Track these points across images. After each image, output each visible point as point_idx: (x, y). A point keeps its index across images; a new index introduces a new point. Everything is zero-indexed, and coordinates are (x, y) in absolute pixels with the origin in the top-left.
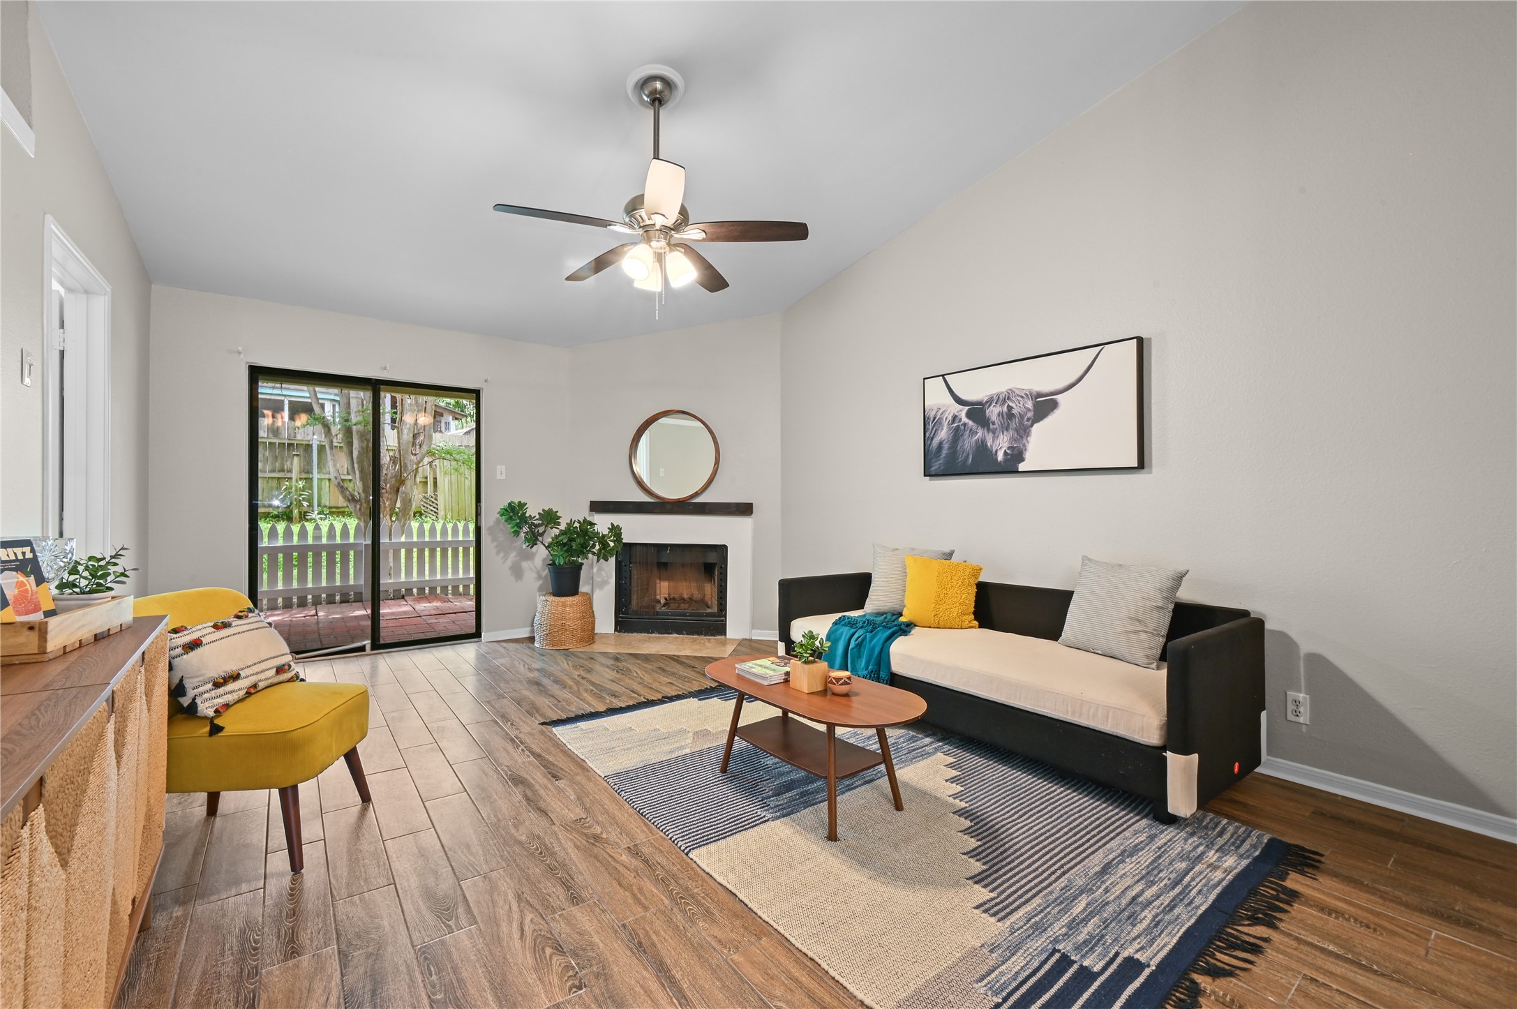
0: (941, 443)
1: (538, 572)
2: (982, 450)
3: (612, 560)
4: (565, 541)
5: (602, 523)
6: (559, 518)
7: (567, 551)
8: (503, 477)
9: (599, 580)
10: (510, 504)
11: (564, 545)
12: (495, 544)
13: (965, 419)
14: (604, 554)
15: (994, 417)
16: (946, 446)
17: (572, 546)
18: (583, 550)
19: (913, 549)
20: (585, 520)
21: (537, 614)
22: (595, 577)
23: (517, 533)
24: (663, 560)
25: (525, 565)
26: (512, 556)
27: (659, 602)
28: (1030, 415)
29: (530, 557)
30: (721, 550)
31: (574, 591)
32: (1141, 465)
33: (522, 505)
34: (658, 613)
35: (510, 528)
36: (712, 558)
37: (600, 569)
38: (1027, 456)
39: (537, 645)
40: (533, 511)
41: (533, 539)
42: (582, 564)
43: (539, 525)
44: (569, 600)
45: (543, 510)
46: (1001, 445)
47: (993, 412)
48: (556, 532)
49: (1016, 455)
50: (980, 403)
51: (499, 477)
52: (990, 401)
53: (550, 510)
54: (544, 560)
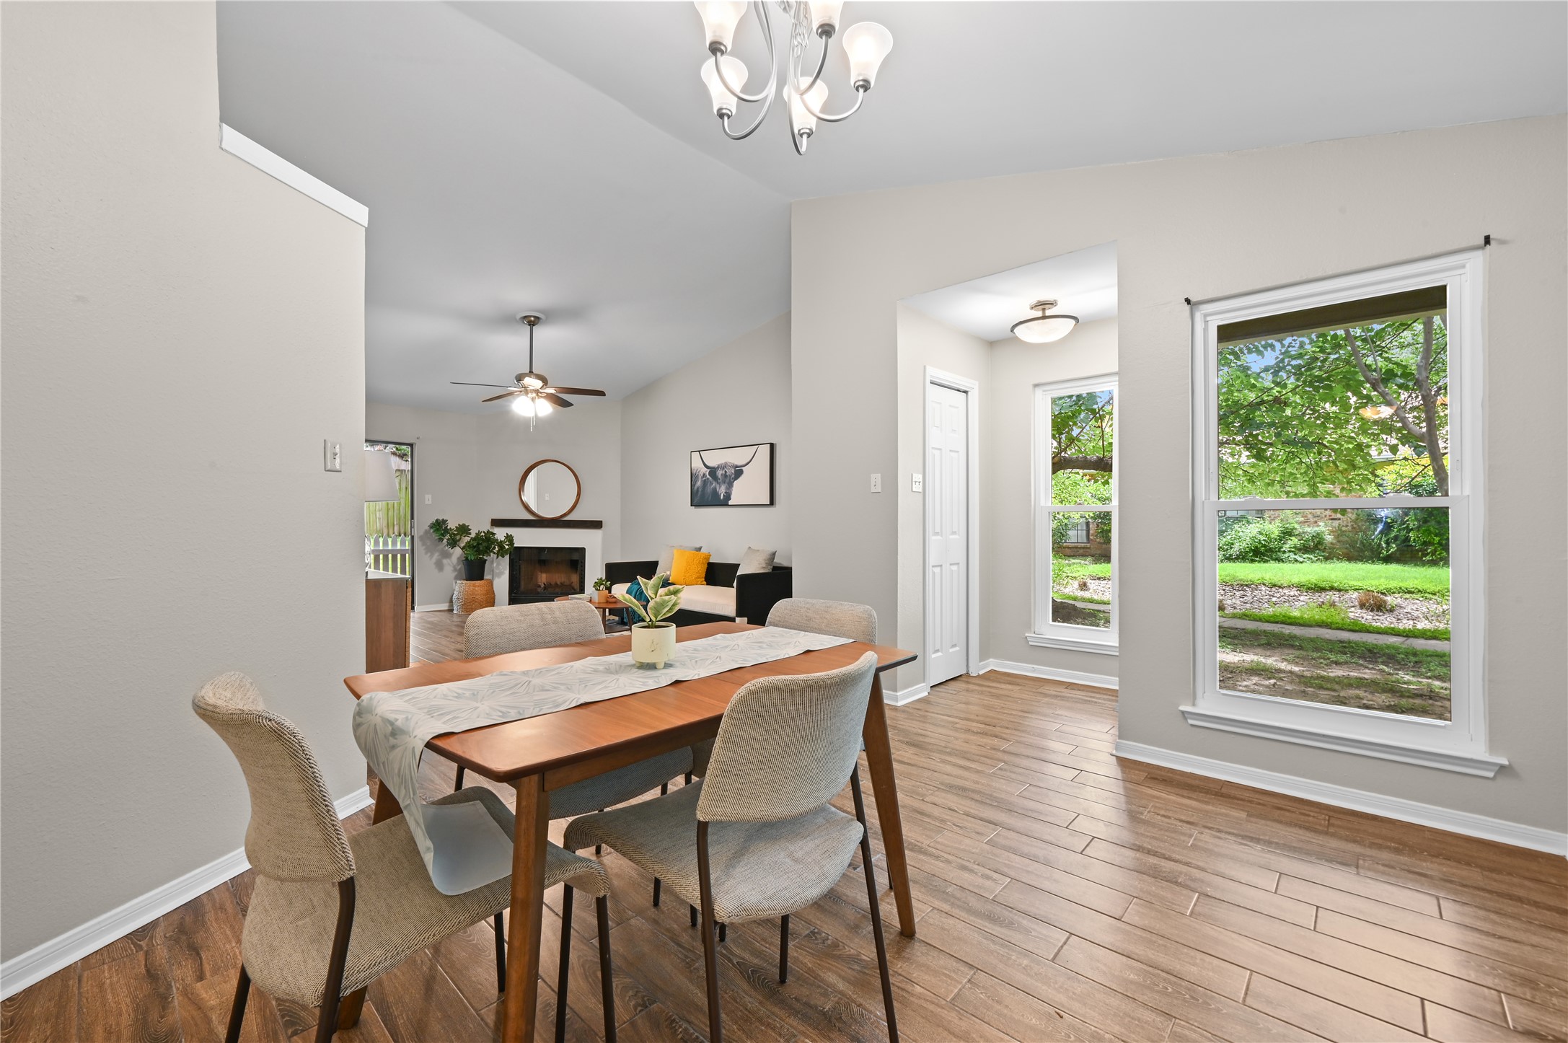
0: (698, 488)
1: (454, 567)
2: (715, 493)
3: (507, 557)
4: (475, 545)
5: (500, 534)
6: (470, 530)
7: (476, 551)
8: (430, 503)
9: (498, 571)
10: (437, 520)
11: (474, 547)
12: (424, 547)
13: (708, 476)
14: (502, 552)
15: (720, 476)
16: (700, 490)
17: (479, 548)
18: (488, 550)
19: (681, 546)
20: (488, 531)
21: (455, 592)
22: (495, 570)
23: (441, 540)
24: (543, 558)
25: (445, 561)
26: (436, 556)
27: (540, 586)
28: (733, 476)
29: (448, 556)
30: (581, 551)
31: (481, 578)
32: (772, 503)
33: (444, 521)
34: (538, 593)
35: (436, 536)
36: (575, 557)
37: (498, 564)
38: (732, 497)
39: (455, 612)
40: (452, 525)
41: (453, 543)
42: (486, 560)
43: (457, 534)
44: (478, 583)
45: (459, 525)
46: (722, 490)
47: (720, 473)
48: (467, 539)
49: (728, 497)
50: (714, 468)
51: (427, 502)
52: (718, 467)
53: (464, 525)
54: (458, 558)
